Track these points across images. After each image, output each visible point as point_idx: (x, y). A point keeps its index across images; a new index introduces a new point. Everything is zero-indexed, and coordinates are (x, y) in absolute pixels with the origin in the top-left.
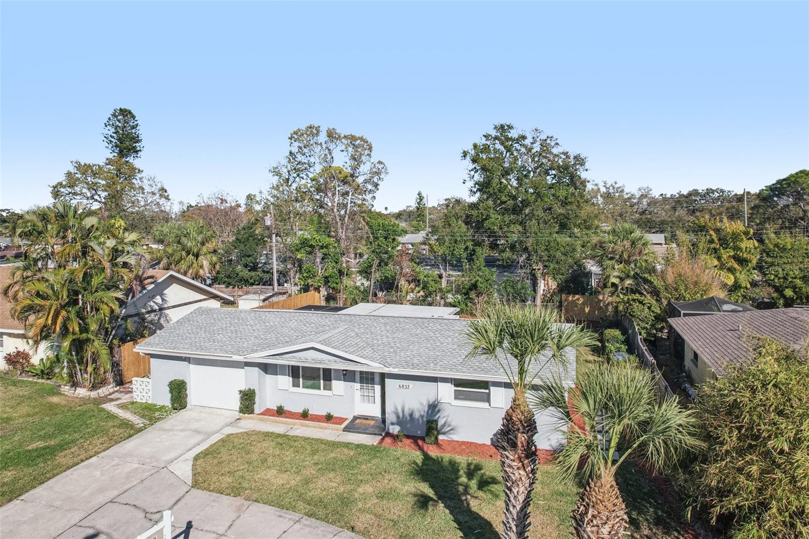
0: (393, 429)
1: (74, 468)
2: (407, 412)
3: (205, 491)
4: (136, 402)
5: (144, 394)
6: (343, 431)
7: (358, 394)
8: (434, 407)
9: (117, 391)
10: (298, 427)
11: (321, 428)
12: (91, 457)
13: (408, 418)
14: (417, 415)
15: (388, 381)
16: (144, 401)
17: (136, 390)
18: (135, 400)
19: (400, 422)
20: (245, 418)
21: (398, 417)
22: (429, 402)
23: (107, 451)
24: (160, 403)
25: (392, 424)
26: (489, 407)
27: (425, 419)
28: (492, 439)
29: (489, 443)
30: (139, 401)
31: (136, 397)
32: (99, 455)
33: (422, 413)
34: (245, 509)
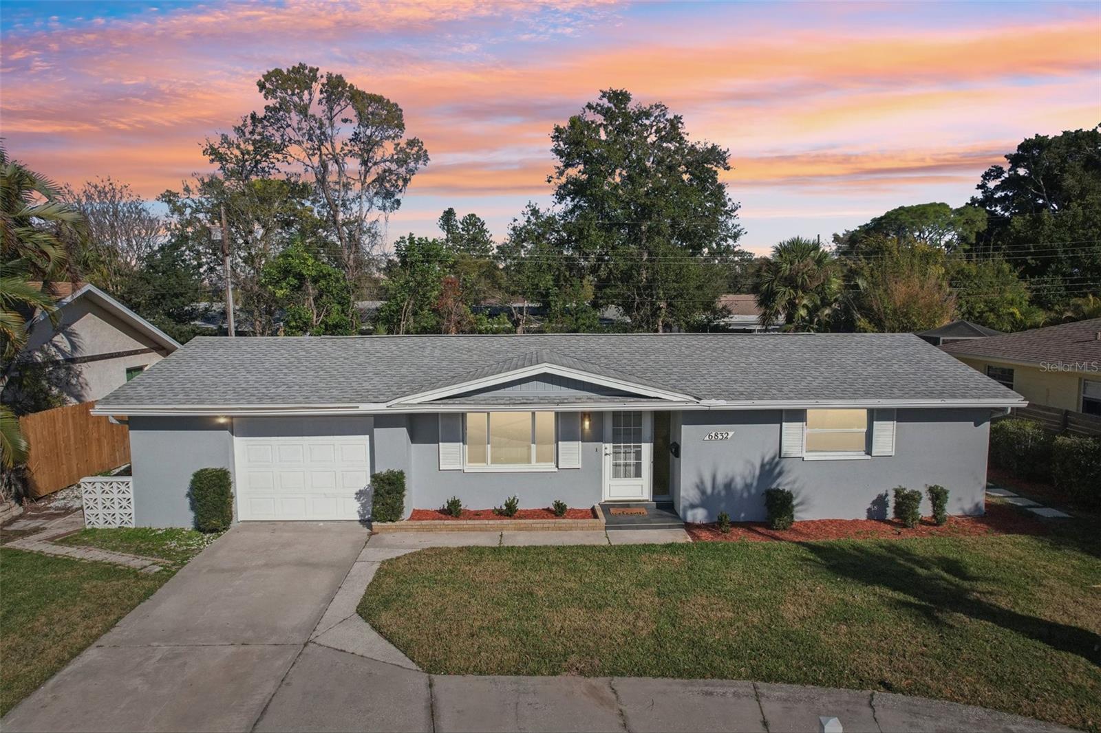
0: (694, 515)
1: (51, 682)
2: (721, 480)
3: (470, 677)
4: (94, 530)
5: (117, 510)
6: (606, 528)
7: (608, 463)
8: (771, 469)
9: (21, 516)
10: (510, 532)
11: (560, 529)
12: (81, 649)
13: (723, 493)
14: (739, 484)
15: (687, 431)
16: (113, 526)
17: (91, 504)
18: (88, 527)
19: (706, 501)
20: (386, 530)
21: (703, 492)
22: (763, 460)
23: (115, 630)
24: (160, 523)
25: (693, 506)
26: (869, 457)
27: (753, 491)
28: (869, 510)
29: (863, 516)
30: (100, 525)
31: (93, 519)
32: (97, 643)
33: (749, 481)
34: (614, 697)
